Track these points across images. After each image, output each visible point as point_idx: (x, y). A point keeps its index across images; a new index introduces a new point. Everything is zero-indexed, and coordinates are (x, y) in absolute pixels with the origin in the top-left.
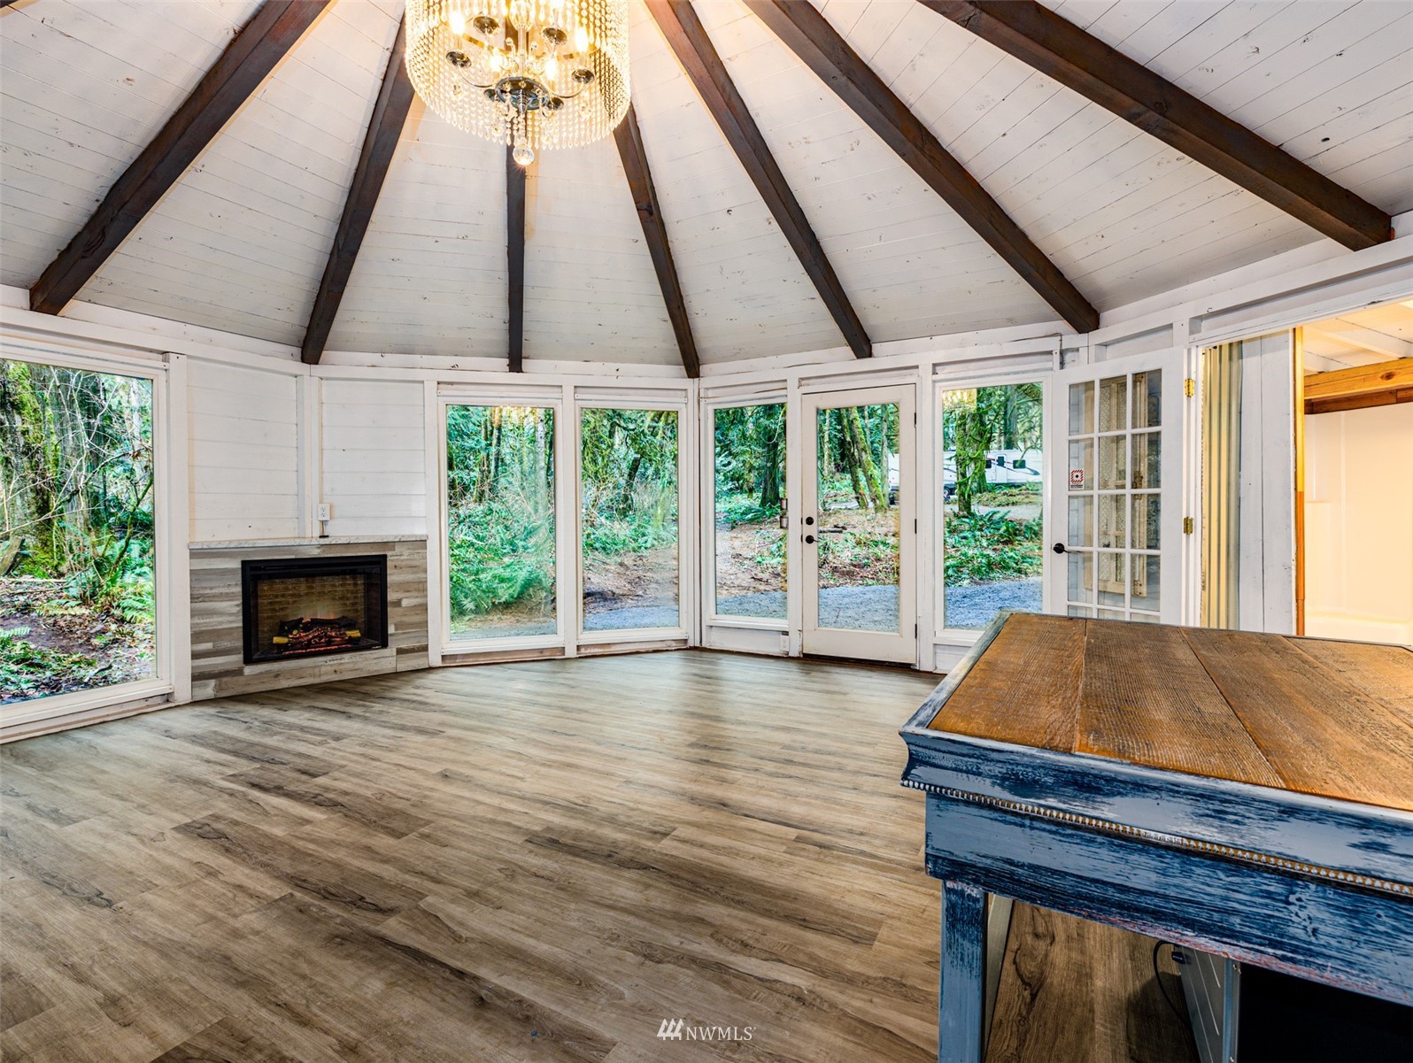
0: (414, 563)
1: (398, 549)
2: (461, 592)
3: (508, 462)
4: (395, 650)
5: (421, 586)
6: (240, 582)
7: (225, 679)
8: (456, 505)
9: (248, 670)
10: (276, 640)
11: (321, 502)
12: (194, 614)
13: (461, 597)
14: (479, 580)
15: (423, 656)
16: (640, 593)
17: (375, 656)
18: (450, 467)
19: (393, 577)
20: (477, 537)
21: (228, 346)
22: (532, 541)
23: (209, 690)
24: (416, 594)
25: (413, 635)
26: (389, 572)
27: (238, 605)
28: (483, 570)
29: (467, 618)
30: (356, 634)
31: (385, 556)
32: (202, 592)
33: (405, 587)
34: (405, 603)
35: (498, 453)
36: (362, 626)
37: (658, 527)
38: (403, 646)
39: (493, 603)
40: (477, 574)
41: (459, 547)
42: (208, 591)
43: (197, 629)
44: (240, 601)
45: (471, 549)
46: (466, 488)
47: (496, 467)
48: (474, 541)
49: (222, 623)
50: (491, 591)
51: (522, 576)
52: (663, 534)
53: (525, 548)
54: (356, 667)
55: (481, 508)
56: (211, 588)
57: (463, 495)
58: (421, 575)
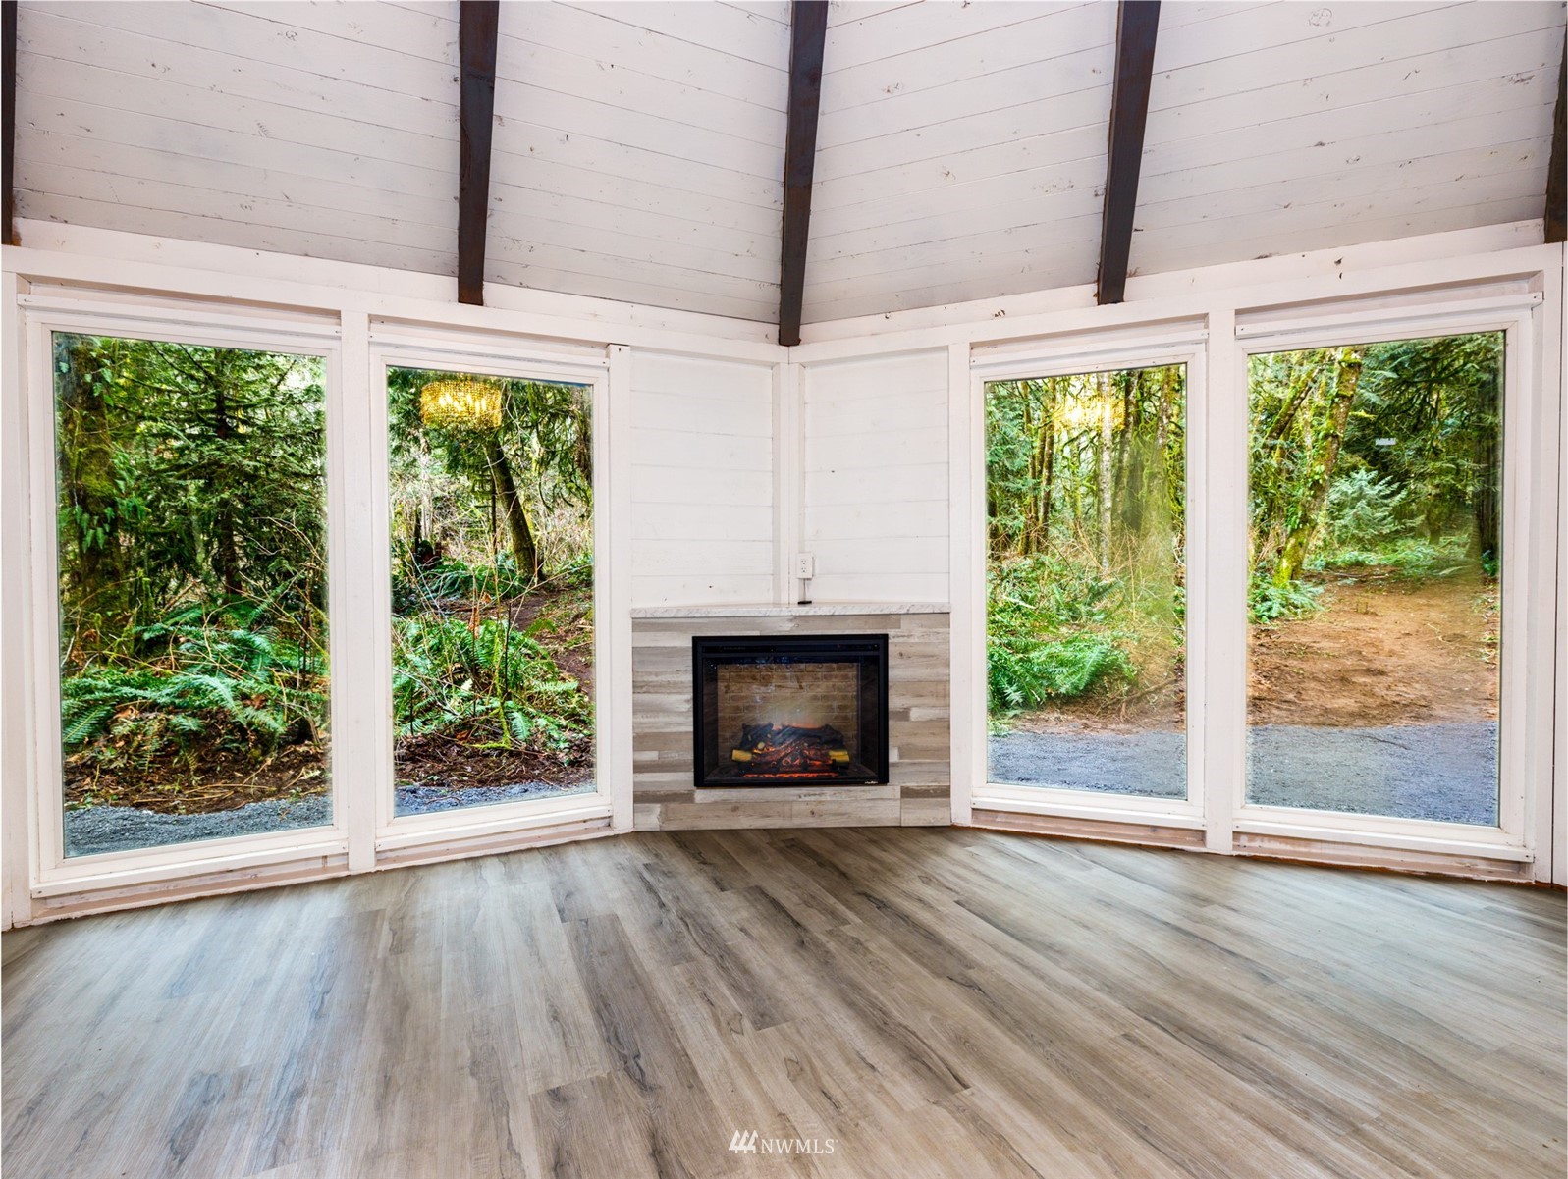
0: (929, 650)
1: (906, 625)
2: (1004, 675)
3: (1058, 508)
4: (898, 790)
5: (940, 687)
6: (691, 668)
7: (672, 805)
8: (998, 557)
9: (702, 796)
10: (738, 755)
11: (802, 552)
12: (638, 708)
13: (1004, 683)
14: (1029, 660)
15: (941, 805)
16: (1291, 696)
17: (869, 796)
18: (992, 513)
19: (897, 672)
20: (1025, 598)
21: (685, 330)
22: (1097, 606)
23: (652, 820)
24: (932, 701)
25: (925, 768)
26: (891, 662)
27: (688, 701)
28: (1035, 647)
29: (1011, 713)
30: (841, 756)
31: (885, 637)
32: (646, 679)
33: (917, 689)
34: (915, 714)
35: (1048, 494)
36: (854, 743)
37: (1284, 588)
38: (912, 785)
39: (1049, 695)
40: (1026, 650)
41: (1002, 610)
42: (653, 679)
43: (639, 731)
44: (690, 696)
45: (1017, 614)
46: (1011, 537)
47: (1045, 513)
48: (1022, 603)
49: (668, 725)
50: (1044, 676)
51: (1091, 657)
52: (1295, 598)
53: (1091, 614)
54: (842, 809)
55: (1029, 561)
56: (657, 675)
57: (1006, 546)
58: (941, 670)
